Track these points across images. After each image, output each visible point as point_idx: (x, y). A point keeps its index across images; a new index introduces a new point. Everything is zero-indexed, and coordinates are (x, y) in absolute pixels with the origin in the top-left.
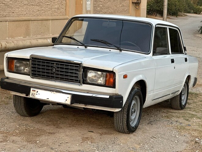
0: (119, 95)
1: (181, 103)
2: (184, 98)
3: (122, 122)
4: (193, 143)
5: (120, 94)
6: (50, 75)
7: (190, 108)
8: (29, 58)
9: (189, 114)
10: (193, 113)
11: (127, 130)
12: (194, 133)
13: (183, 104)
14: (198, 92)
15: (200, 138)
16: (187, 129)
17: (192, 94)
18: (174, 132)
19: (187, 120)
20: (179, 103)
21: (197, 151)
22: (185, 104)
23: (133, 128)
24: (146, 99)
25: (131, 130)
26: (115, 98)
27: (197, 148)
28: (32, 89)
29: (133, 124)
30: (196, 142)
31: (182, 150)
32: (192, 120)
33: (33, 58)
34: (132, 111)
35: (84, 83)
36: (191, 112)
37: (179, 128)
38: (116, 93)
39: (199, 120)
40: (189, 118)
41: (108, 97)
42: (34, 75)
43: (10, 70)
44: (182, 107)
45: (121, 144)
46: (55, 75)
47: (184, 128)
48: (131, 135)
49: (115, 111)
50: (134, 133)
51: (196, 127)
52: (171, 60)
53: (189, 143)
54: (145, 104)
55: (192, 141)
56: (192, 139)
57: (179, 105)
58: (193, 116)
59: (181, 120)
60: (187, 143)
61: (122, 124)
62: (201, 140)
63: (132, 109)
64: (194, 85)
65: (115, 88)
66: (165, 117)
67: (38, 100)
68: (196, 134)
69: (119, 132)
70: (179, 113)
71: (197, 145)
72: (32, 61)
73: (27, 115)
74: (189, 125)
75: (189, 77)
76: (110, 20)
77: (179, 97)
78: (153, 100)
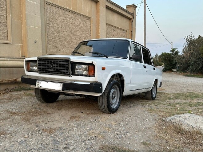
0: (99, 83)
1: (152, 96)
2: (154, 93)
3: (103, 105)
4: (160, 120)
5: (99, 81)
6: (50, 70)
7: (158, 100)
8: (37, 60)
9: (158, 102)
10: (160, 102)
11: (108, 110)
12: (161, 113)
13: (154, 97)
14: (163, 92)
15: (165, 117)
16: (155, 111)
17: (159, 93)
18: (146, 113)
19: (156, 106)
20: (151, 96)
21: (164, 128)
22: (155, 97)
23: (113, 109)
24: (125, 89)
25: (111, 111)
26: (94, 84)
27: (164, 125)
28: (37, 81)
29: (114, 107)
30: (163, 120)
31: (151, 127)
32: (159, 106)
33: (39, 59)
34: (112, 97)
35: (73, 75)
36: (159, 102)
37: (150, 110)
38: (96, 81)
39: (164, 106)
40: (158, 104)
41: (89, 83)
42: (40, 71)
43: (29, 70)
44: (153, 99)
45: (101, 122)
46: (53, 70)
47: (153, 110)
48: (112, 115)
49: (97, 96)
50: (115, 114)
51: (162, 110)
52: (144, 66)
53: (157, 121)
54: (124, 92)
55: (159, 119)
56: (160, 118)
57: (151, 97)
58: (160, 103)
59: (152, 105)
60: (156, 120)
61: (103, 106)
62: (167, 119)
63: (113, 95)
64: (160, 86)
65: (95, 77)
66: (142, 104)
67: (46, 90)
68: (162, 114)
69: (103, 112)
70: (151, 102)
71: (163, 122)
72: (38, 61)
73: (44, 102)
74: (157, 108)
75: (156, 80)
76: (103, 41)
77: (151, 92)
78: (130, 91)
